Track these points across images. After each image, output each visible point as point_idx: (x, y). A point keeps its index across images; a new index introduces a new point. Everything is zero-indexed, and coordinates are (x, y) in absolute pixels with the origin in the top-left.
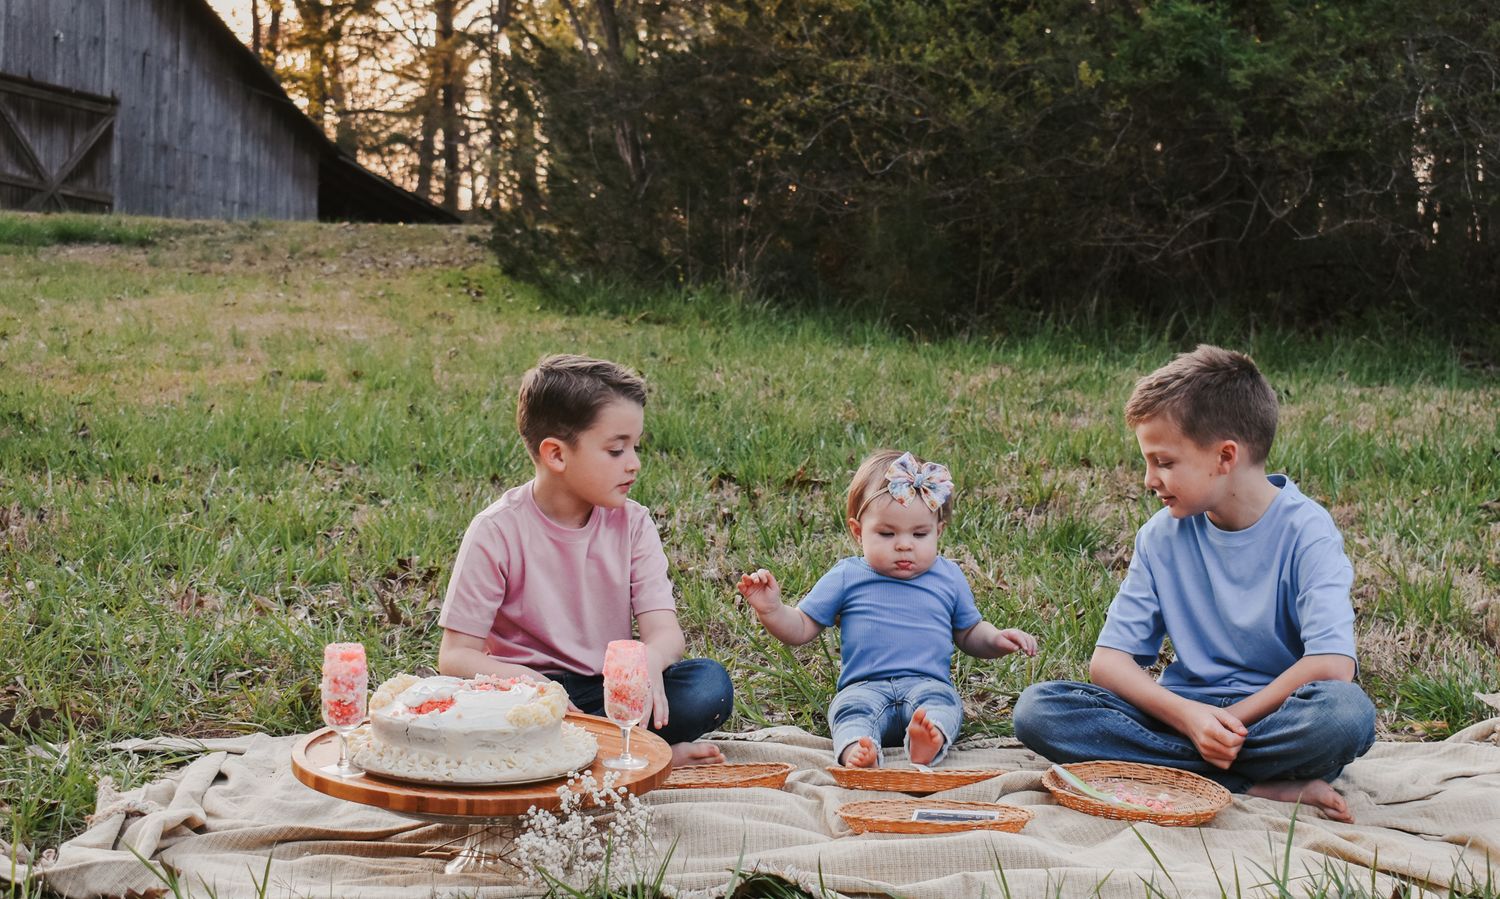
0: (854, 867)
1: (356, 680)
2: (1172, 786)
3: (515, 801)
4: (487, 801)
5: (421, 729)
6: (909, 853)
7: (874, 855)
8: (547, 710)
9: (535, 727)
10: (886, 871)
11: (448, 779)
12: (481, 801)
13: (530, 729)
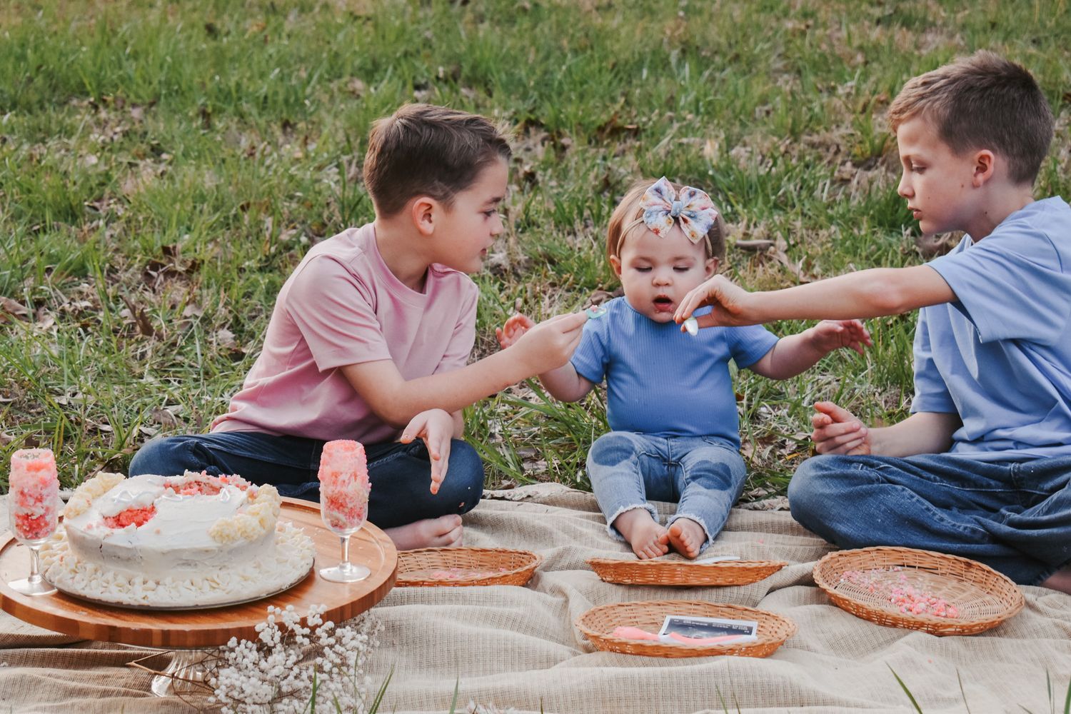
0: (588, 700)
1: (45, 492)
2: (960, 578)
3: (215, 631)
4: (184, 632)
5: (115, 546)
6: (648, 685)
7: (611, 686)
8: (254, 522)
9: (241, 542)
10: (623, 704)
11: (145, 603)
12: (178, 632)
13: (236, 545)
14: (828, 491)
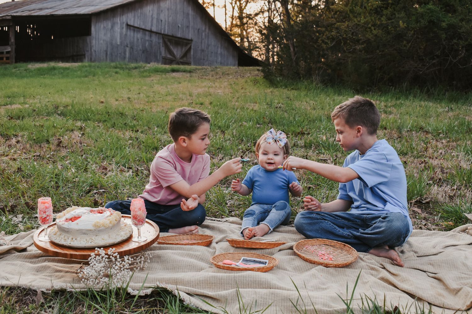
0: (202, 283)
1: (46, 210)
2: (342, 249)
3: (86, 255)
4: (77, 254)
5: (64, 227)
6: (222, 279)
7: (210, 279)
8: (108, 222)
9: (103, 228)
10: (214, 285)
11: (70, 245)
12: (75, 254)
13: (100, 229)
14: (304, 222)
